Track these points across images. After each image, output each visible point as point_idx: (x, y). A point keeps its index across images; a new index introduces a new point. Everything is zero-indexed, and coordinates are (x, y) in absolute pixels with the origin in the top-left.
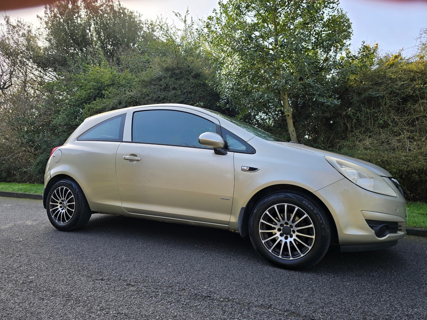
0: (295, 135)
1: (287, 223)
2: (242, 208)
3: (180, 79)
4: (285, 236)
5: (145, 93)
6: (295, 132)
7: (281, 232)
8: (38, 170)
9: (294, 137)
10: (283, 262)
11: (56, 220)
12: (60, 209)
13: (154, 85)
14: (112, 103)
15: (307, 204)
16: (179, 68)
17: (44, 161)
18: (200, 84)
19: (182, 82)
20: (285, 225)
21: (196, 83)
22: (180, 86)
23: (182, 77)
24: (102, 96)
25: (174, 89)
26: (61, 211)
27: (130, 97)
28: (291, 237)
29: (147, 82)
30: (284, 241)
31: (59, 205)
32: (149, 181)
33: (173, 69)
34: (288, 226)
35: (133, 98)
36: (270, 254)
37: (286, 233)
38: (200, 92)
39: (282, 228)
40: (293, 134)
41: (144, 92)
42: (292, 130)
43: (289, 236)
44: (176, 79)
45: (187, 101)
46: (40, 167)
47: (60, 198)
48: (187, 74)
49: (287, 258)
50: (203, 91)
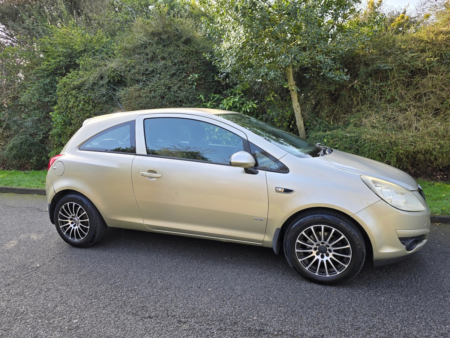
0: (300, 111)
1: (323, 243)
2: (278, 229)
3: (168, 45)
4: (321, 254)
5: (130, 65)
6: (299, 108)
7: (317, 251)
8: (13, 155)
9: (298, 113)
10: (320, 279)
11: (69, 237)
12: (72, 226)
13: (139, 54)
14: (91, 79)
15: (344, 226)
16: (166, 32)
17: (18, 145)
18: (192, 51)
19: (171, 49)
20: (321, 245)
21: (187, 51)
22: (169, 54)
23: (171, 43)
24: (76, 66)
25: (163, 58)
26: (73, 228)
27: (113, 70)
28: (328, 255)
29: (129, 50)
30: (320, 259)
31: (70, 222)
32: (174, 199)
33: (160, 34)
34: (325, 245)
35: (116, 71)
36: (307, 272)
37: (322, 251)
38: (192, 62)
39: (318, 247)
40: (297, 109)
41: (128, 63)
42: (297, 106)
43: (325, 255)
44: (164, 46)
45: (180, 73)
46: (15, 152)
47: (70, 214)
48: (176, 39)
49: (324, 275)
50: (196, 60)
